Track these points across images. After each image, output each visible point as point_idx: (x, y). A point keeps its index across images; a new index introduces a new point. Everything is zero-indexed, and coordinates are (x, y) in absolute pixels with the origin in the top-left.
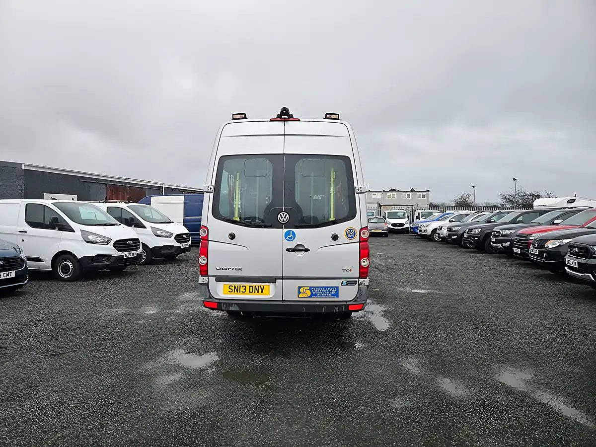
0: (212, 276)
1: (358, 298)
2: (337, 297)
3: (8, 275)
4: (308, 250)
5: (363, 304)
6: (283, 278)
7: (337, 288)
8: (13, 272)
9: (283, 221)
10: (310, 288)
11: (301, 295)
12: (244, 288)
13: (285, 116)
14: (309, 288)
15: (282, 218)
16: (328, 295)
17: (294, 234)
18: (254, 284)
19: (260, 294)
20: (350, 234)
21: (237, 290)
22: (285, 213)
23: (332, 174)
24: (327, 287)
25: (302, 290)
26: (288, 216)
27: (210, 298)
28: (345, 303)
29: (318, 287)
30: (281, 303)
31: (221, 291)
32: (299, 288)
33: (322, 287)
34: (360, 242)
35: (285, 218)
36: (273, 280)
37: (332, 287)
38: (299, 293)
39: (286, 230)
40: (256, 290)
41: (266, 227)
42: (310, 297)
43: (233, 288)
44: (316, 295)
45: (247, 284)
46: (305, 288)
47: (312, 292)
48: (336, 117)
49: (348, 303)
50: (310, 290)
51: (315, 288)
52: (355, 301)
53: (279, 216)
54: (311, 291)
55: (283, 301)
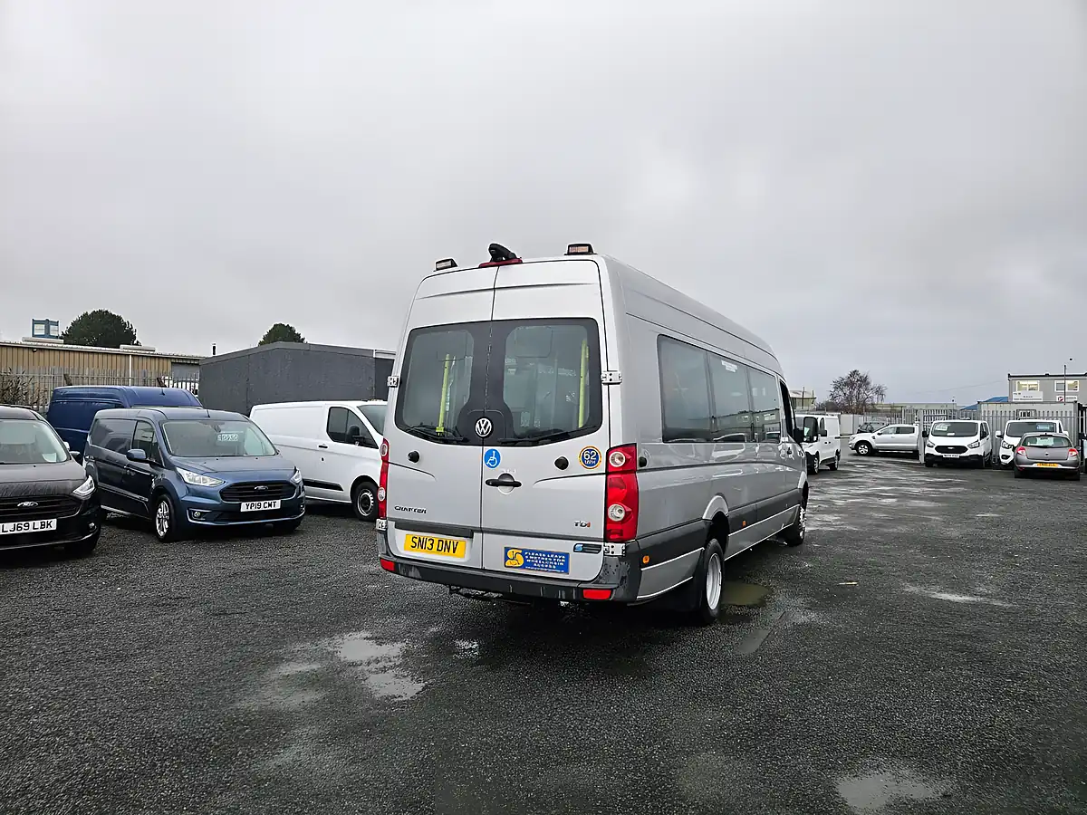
0: (391, 519)
1: (601, 578)
2: (567, 572)
3: (270, 505)
4: (518, 485)
5: (612, 590)
6: (482, 531)
7: (567, 555)
8: (278, 502)
9: (483, 433)
10: (524, 552)
11: (508, 563)
12: (431, 542)
13: (501, 256)
14: (520, 551)
15: (480, 427)
16: (550, 566)
17: (498, 455)
18: (444, 537)
19: (451, 555)
20: (590, 458)
21: (421, 544)
22: (486, 420)
23: (583, 351)
24: (550, 553)
25: (510, 554)
26: (490, 424)
27: (387, 554)
28: (576, 585)
29: (535, 552)
30: (481, 573)
31: (403, 544)
32: (507, 549)
33: (542, 552)
34: (607, 473)
35: (485, 428)
36: (468, 533)
37: (558, 554)
38: (506, 558)
39: (487, 449)
40: (446, 547)
41: (458, 443)
42: (523, 567)
43: (417, 541)
44: (531, 564)
45: (436, 537)
46: (516, 551)
47: (525, 559)
48: (586, 249)
49: (582, 585)
50: (522, 554)
51: (531, 551)
52: (597, 583)
53: (478, 425)
54: (524, 557)
55: (484, 570)
